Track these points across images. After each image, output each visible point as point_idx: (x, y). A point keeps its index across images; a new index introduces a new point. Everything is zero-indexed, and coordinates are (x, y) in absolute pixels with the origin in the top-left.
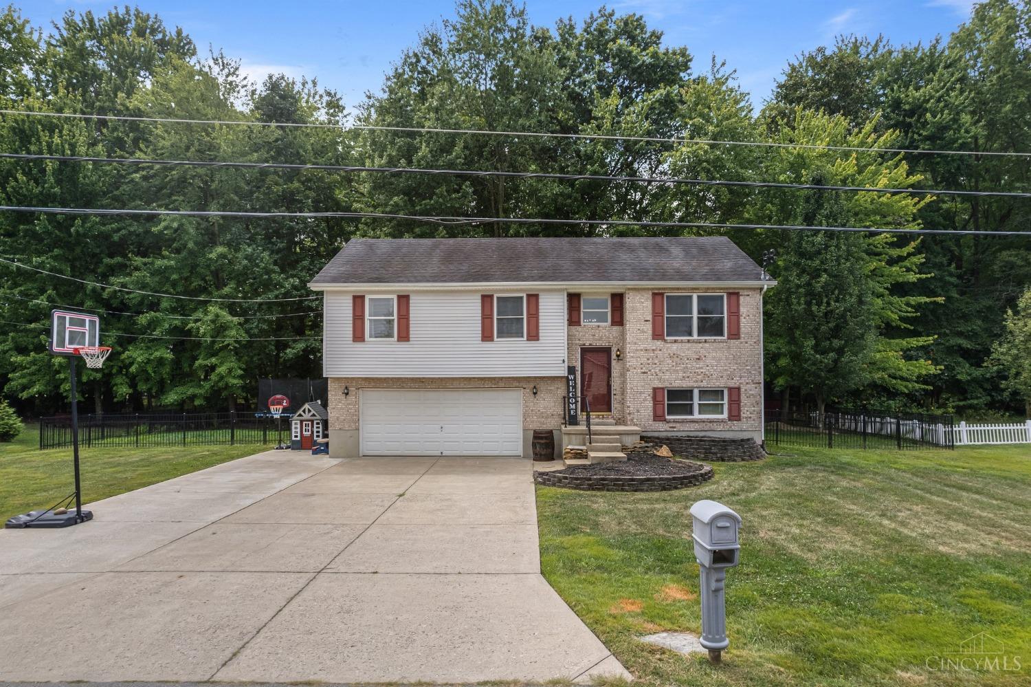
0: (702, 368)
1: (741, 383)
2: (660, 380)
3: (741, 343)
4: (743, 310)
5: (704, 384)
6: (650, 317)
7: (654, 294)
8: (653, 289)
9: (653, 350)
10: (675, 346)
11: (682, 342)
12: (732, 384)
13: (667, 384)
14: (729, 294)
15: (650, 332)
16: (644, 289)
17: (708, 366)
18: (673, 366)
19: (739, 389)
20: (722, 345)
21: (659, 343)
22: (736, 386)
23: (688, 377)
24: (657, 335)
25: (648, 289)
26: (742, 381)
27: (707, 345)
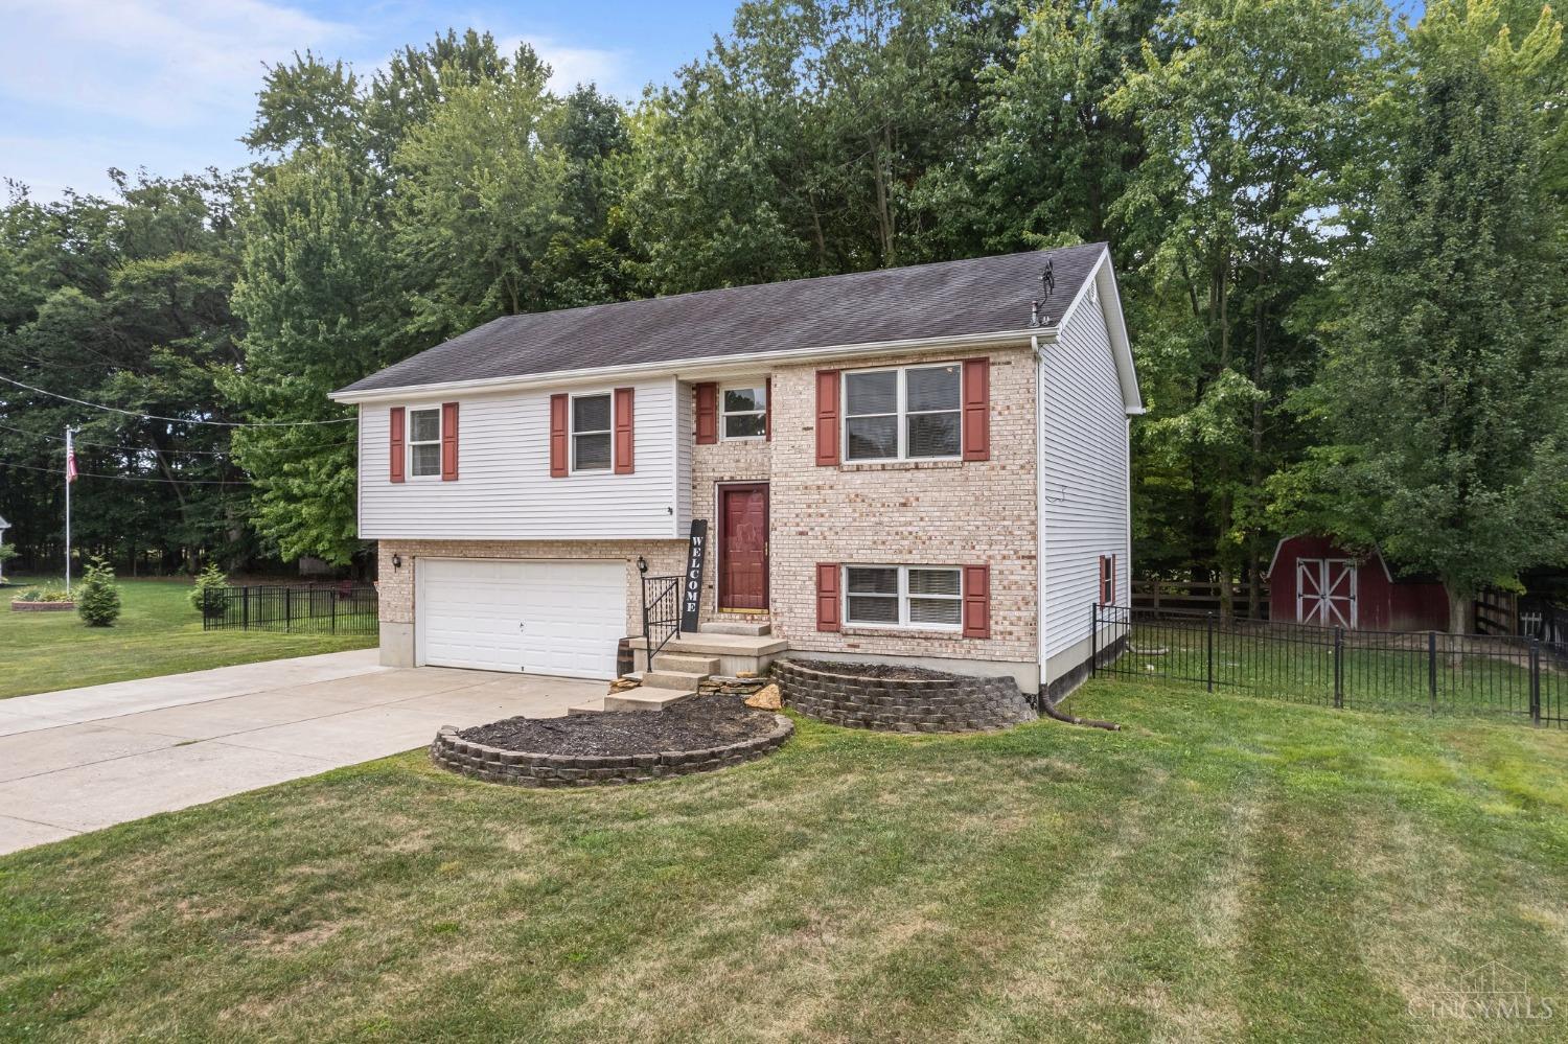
0: (910, 524)
1: (990, 557)
2: (830, 548)
3: (993, 469)
4: (996, 396)
5: (915, 558)
6: (812, 422)
7: (820, 374)
8: (819, 363)
9: (819, 488)
10: (858, 479)
11: (871, 469)
12: (971, 559)
13: (843, 557)
14: (967, 362)
15: (813, 452)
16: (803, 365)
17: (922, 519)
18: (855, 520)
19: (985, 569)
20: (951, 474)
21: (829, 473)
22: (981, 562)
23: (884, 543)
24: (826, 457)
25: (810, 364)
26: (996, 551)
27: (921, 475)
